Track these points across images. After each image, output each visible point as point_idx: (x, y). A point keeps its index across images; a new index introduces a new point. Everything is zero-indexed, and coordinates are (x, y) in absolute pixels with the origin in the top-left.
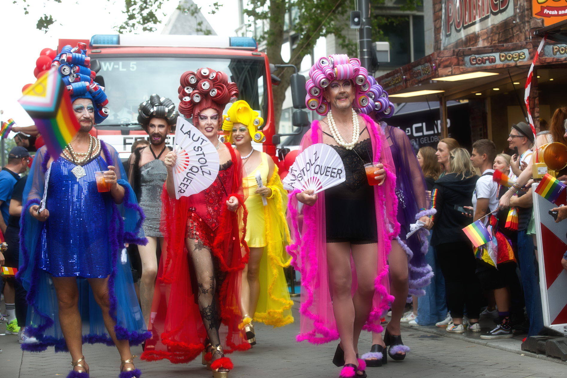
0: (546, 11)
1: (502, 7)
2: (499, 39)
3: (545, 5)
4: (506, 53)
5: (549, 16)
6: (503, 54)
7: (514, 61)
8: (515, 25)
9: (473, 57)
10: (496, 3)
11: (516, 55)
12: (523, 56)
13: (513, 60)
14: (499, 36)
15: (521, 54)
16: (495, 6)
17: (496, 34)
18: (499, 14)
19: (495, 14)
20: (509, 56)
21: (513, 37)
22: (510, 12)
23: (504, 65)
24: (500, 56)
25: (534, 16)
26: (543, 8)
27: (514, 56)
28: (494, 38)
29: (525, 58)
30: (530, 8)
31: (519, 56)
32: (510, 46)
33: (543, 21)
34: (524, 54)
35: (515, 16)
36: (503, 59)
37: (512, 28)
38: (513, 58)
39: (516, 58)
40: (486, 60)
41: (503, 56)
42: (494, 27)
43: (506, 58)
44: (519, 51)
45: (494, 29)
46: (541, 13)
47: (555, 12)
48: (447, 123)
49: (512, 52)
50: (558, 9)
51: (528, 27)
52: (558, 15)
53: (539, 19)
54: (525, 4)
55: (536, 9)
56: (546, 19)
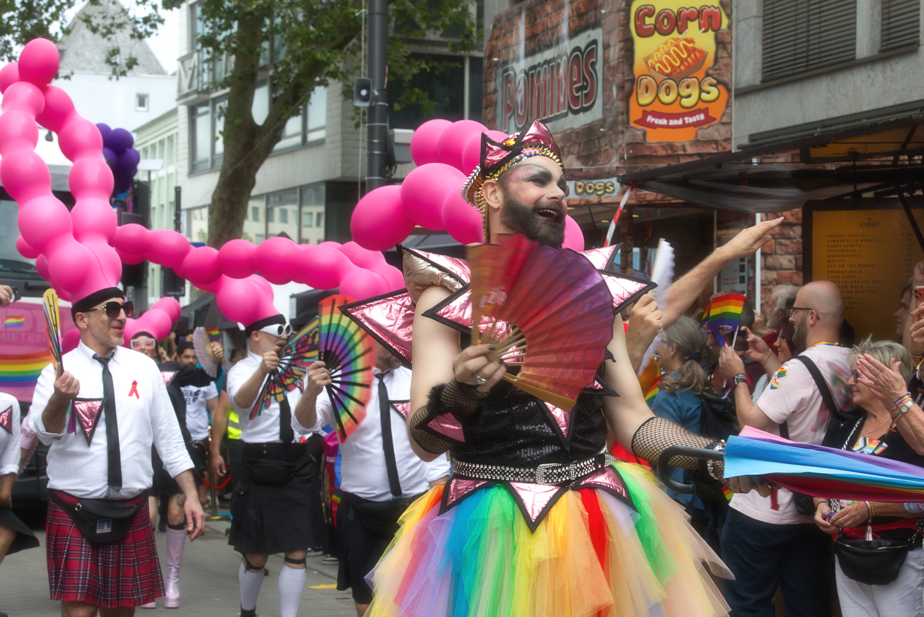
0: (650, 119)
1: (585, 103)
2: (578, 153)
3: (648, 109)
4: (586, 182)
5: (654, 126)
6: (580, 183)
7: (597, 195)
8: (604, 135)
10: (577, 95)
11: (600, 186)
12: (612, 188)
13: (595, 194)
14: (579, 147)
15: (608, 185)
16: (575, 100)
17: (575, 143)
18: (581, 114)
19: (576, 112)
20: (590, 188)
21: (599, 153)
22: (596, 114)
23: (581, 200)
24: (576, 185)
25: (632, 124)
26: (645, 114)
27: (598, 188)
28: (571, 150)
29: (613, 191)
30: (627, 112)
31: (606, 187)
32: (591, 171)
33: (644, 134)
34: (613, 185)
35: (604, 120)
36: (580, 190)
37: (599, 139)
38: (596, 190)
39: (600, 190)
41: (580, 187)
42: (572, 132)
43: (585, 190)
44: (605, 181)
45: (573, 135)
46: (642, 122)
47: (664, 122)
49: (595, 182)
50: (669, 116)
51: (623, 140)
52: (668, 126)
53: (639, 130)
54: (620, 105)
55: (635, 114)
56: (650, 131)
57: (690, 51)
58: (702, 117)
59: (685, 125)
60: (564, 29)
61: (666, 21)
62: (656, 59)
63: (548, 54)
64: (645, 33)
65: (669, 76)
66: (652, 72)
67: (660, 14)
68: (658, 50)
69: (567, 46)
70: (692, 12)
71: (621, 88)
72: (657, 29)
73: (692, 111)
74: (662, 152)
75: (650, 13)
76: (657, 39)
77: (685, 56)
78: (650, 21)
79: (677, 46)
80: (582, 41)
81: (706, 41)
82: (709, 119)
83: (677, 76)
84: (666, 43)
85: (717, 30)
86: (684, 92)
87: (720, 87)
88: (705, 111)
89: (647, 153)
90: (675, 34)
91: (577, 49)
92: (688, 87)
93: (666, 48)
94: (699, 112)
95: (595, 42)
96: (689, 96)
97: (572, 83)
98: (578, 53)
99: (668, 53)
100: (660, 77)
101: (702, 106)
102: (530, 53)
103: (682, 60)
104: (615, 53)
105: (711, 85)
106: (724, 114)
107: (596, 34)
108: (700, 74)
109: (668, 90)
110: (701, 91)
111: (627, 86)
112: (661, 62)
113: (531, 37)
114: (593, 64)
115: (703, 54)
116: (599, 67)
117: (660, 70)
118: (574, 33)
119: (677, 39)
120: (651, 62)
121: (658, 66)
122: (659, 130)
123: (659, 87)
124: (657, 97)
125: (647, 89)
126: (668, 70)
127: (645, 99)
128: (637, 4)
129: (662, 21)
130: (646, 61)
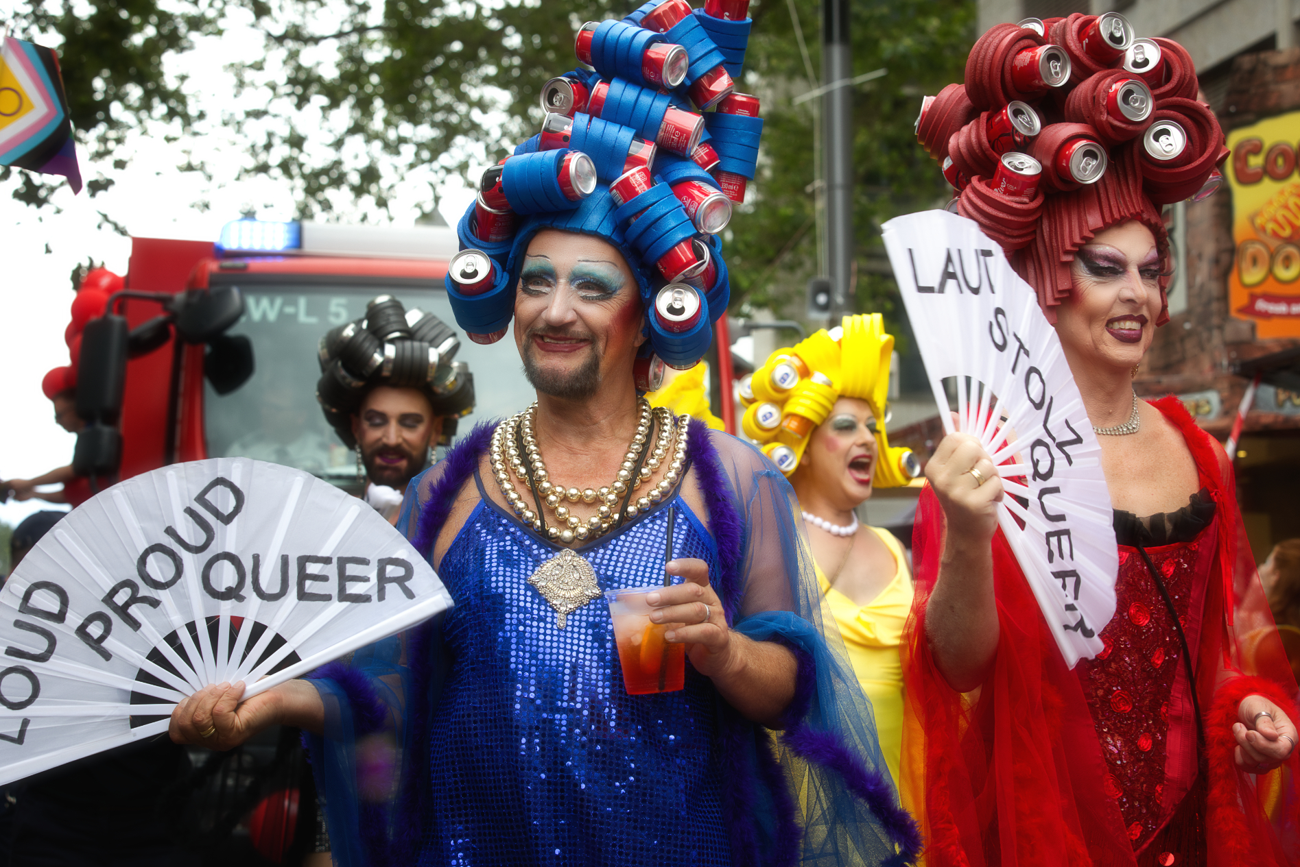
0: (1261, 305)
3: (1258, 291)
5: (1266, 315)
8: (1190, 333)
12: (1207, 408)
15: (1202, 403)
21: (1182, 361)
22: (1176, 303)
25: (1233, 314)
26: (1254, 298)
29: (1209, 412)
30: (1224, 297)
31: (1198, 406)
32: (1175, 382)
33: (1253, 328)
34: (1209, 403)
35: (1188, 312)
37: (1182, 340)
44: (1197, 397)
46: (1249, 310)
47: (1282, 308)
50: (1290, 300)
51: (1220, 339)
52: (1289, 316)
53: (1244, 323)
54: (1214, 288)
55: (1238, 298)
56: (1261, 324)
61: (1280, 161)
62: (1266, 216)
64: (1249, 179)
65: (1289, 241)
66: (1262, 236)
67: (1271, 150)
68: (1270, 203)
71: (1216, 261)
72: (1269, 171)
75: (1256, 148)
76: (1268, 188)
78: (1256, 162)
84: (1282, 193)
89: (1258, 354)
90: (1295, 178)
93: (1282, 200)
99: (1286, 207)
100: (1274, 243)
109: (1288, 261)
111: (1225, 258)
112: (1276, 221)
117: (1275, 234)
120: (1259, 221)
121: (1270, 226)
122: (1275, 321)
123: (1272, 257)
124: (1270, 272)
125: (1255, 261)
126: (1287, 232)
127: (1252, 276)
128: (1236, 138)
129: (1275, 161)
130: (1252, 219)
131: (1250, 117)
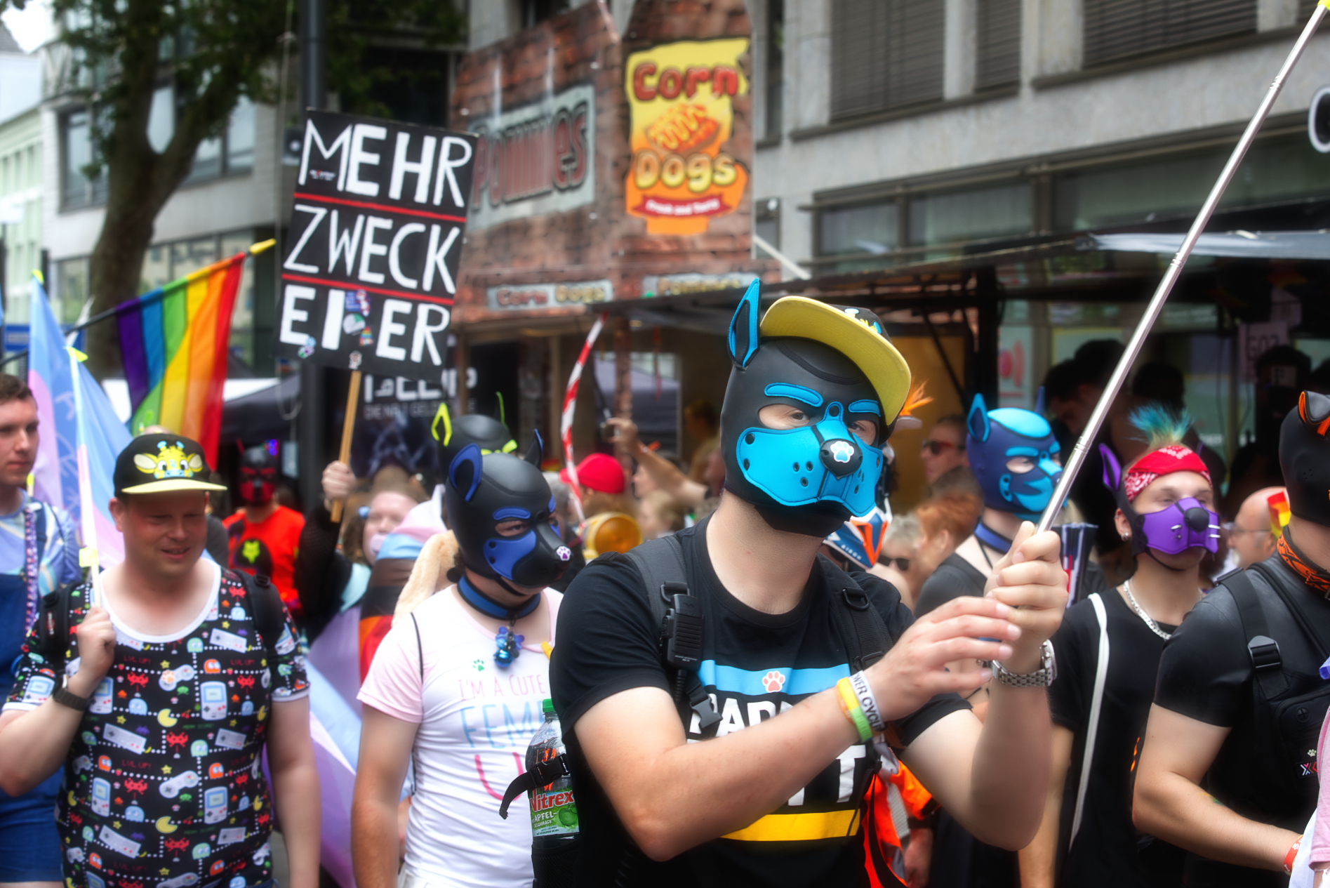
0: (652, 205)
1: (573, 180)
3: (650, 193)
4: (569, 286)
5: (655, 214)
6: (561, 288)
8: (595, 223)
9: (505, 289)
10: (564, 169)
12: (602, 294)
13: (583, 302)
14: (566, 236)
15: (597, 290)
16: (562, 175)
17: (562, 230)
18: (568, 194)
19: (562, 191)
20: (574, 294)
22: (584, 196)
23: (563, 310)
24: (556, 291)
25: (629, 211)
26: (646, 199)
27: (584, 293)
30: (622, 196)
31: (594, 293)
32: (576, 272)
33: (645, 225)
34: (603, 290)
35: (594, 206)
36: (562, 297)
37: (589, 228)
38: (582, 297)
40: (530, 298)
41: (564, 292)
42: (559, 216)
43: (568, 297)
44: (592, 285)
45: (558, 220)
46: (641, 209)
47: (667, 209)
48: (467, 378)
49: (580, 286)
50: (675, 202)
51: (617, 232)
52: (673, 216)
53: (637, 218)
54: (614, 187)
55: (633, 199)
56: (651, 221)
57: (701, 121)
58: (714, 204)
59: (694, 215)
60: (549, 83)
61: (671, 84)
62: (658, 129)
63: (528, 113)
64: (645, 96)
65: (675, 152)
66: (654, 146)
67: (663, 73)
68: (661, 118)
69: (553, 104)
70: (703, 73)
71: (616, 165)
72: (661, 91)
73: (703, 198)
74: (665, 248)
75: (651, 71)
76: (660, 105)
77: (694, 126)
78: (651, 82)
79: (685, 114)
80: (570, 99)
81: (719, 109)
82: (724, 208)
83: (686, 152)
84: (671, 110)
85: (733, 94)
86: (694, 172)
87: (739, 168)
88: (719, 197)
89: (647, 247)
90: (682, 99)
91: (564, 110)
92: (698, 165)
93: (671, 117)
94: (711, 197)
95: (584, 104)
96: (699, 177)
97: (558, 153)
98: (564, 116)
99: (674, 123)
100: (664, 153)
101: (715, 191)
102: (507, 108)
103: (692, 133)
104: (610, 118)
105: (726, 164)
106: (741, 202)
107: (586, 93)
108: (713, 150)
109: (673, 169)
110: (714, 171)
111: (623, 163)
112: (665, 134)
113: (509, 88)
114: (584, 131)
115: (717, 126)
116: (590, 135)
117: (665, 146)
118: (560, 89)
119: (685, 107)
120: (652, 133)
121: (661, 139)
122: (662, 220)
123: (662, 164)
124: (660, 178)
125: (647, 167)
126: (674, 145)
127: (645, 180)
128: (636, 60)
129: (666, 83)
130: (646, 131)
131: (647, 43)
